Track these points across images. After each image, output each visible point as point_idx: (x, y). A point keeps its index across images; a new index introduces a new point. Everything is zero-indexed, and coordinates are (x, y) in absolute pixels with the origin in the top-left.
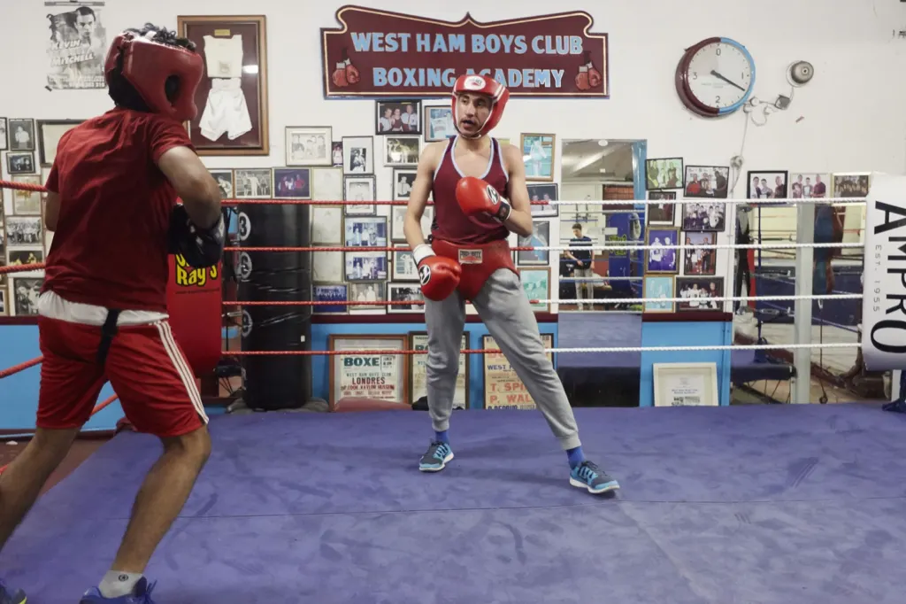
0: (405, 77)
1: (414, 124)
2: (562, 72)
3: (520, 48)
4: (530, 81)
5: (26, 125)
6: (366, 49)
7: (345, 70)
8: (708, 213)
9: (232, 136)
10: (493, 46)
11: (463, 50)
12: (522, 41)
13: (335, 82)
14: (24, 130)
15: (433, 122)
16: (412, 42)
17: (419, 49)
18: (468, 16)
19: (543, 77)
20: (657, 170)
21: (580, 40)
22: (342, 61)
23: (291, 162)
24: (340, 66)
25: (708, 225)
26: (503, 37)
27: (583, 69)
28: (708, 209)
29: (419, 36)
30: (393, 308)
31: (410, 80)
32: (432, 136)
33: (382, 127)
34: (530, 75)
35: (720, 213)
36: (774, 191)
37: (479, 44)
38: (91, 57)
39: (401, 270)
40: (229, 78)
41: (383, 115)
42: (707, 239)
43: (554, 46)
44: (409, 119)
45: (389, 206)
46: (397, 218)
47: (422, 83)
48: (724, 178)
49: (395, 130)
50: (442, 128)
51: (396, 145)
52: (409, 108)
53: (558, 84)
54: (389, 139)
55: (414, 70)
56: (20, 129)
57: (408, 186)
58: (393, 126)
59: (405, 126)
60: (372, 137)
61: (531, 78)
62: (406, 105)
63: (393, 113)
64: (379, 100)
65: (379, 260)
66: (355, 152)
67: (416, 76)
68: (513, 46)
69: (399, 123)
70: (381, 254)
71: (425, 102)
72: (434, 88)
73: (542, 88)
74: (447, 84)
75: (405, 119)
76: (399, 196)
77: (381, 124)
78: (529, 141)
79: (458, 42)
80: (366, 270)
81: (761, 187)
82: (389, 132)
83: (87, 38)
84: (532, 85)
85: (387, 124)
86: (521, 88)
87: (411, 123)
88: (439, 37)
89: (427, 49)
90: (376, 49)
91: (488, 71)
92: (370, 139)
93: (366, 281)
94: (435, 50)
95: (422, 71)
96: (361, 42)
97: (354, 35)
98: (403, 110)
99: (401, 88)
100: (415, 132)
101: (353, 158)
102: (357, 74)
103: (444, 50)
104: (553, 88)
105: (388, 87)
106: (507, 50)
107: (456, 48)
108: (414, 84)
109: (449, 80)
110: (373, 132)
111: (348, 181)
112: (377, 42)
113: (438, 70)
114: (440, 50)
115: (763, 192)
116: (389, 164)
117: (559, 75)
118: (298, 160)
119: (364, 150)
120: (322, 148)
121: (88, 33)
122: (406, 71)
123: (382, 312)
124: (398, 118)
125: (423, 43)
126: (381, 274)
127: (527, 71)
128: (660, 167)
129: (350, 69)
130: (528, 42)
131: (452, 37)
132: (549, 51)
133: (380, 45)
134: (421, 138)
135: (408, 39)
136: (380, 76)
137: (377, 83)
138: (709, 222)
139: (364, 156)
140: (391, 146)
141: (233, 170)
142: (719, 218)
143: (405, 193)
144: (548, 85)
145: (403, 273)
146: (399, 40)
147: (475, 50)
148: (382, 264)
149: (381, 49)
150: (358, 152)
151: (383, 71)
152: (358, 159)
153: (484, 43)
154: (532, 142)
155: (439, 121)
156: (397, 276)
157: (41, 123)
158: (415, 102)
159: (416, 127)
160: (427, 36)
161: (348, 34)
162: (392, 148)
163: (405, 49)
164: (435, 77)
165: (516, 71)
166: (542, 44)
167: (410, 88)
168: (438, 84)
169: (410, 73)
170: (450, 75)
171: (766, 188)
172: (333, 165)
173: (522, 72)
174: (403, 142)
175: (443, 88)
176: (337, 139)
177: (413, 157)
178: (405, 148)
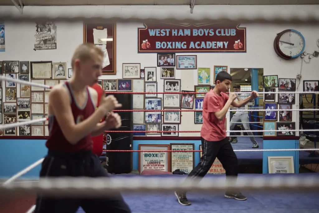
0: (167, 45)
1: (172, 62)
2: (227, 42)
3: (211, 34)
4: (215, 46)
5: (26, 63)
6: (154, 35)
7: (146, 43)
8: (288, 97)
9: (103, 67)
10: (201, 33)
11: (189, 35)
12: (212, 31)
13: (142, 47)
14: (25, 65)
15: (180, 62)
16: (170, 33)
17: (173, 35)
19: (220, 44)
20: (268, 80)
21: (235, 30)
22: (145, 40)
23: (124, 77)
24: (144, 42)
25: (288, 102)
26: (205, 30)
27: (236, 42)
28: (288, 95)
29: (173, 30)
30: (164, 134)
31: (169, 46)
32: (179, 67)
33: (160, 64)
34: (215, 43)
35: (293, 97)
36: (314, 88)
37: (196, 33)
38: (51, 37)
39: (167, 119)
40: (102, 45)
41: (160, 59)
42: (288, 107)
43: (224, 33)
44: (170, 60)
45: (162, 94)
46: (166, 99)
47: (174, 47)
48: (294, 83)
49: (165, 64)
50: (183, 64)
51: (165, 71)
52: (170, 56)
53: (226, 47)
54: (162, 68)
55: (171, 43)
56: (24, 65)
57: (170, 86)
58: (164, 63)
59: (169, 63)
60: (156, 67)
61: (215, 45)
62: (169, 55)
63: (164, 58)
64: (158, 53)
65: (158, 115)
66: (149, 73)
67: (172, 45)
68: (209, 33)
69: (166, 62)
70: (159, 113)
71: (177, 54)
72: (178, 49)
73: (220, 48)
74: (183, 47)
75: (169, 60)
76: (166, 90)
77: (159, 62)
78: (217, 69)
79: (187, 32)
80: (153, 119)
81: (309, 86)
82: (163, 65)
83: (50, 30)
84: (216, 47)
85: (162, 62)
86: (211, 49)
87: (171, 62)
88: (181, 31)
89: (176, 35)
90: (157, 35)
91: (199, 42)
92: (155, 68)
93: (153, 123)
94: (179, 35)
95: (174, 43)
96: (152, 33)
97: (149, 30)
98: (168, 57)
99: (166, 49)
100: (172, 65)
101: (148, 75)
102: (150, 45)
103: (182, 35)
104: (224, 48)
105: (161, 49)
106: (206, 35)
107: (187, 34)
108: (171, 47)
109: (184, 46)
110: (156, 66)
111: (147, 84)
112: (158, 32)
113: (180, 42)
114: (181, 35)
115: (309, 89)
116: (163, 78)
117: (226, 44)
118: (127, 76)
119: (153, 72)
120: (137, 72)
121: (50, 28)
122: (168, 43)
123: (160, 136)
124: (166, 60)
125: (174, 33)
126: (159, 121)
127: (214, 42)
128: (269, 79)
129: (148, 43)
130: (215, 31)
131: (185, 30)
132: (223, 34)
133: (159, 34)
134: (175, 68)
135: (169, 31)
136: (158, 45)
137: (157, 47)
138: (289, 100)
139: (153, 75)
140: (163, 71)
141: (102, 80)
142: (293, 99)
143: (169, 89)
144: (222, 47)
145: (168, 120)
146: (166, 32)
147: (194, 35)
148: (159, 116)
149: (159, 35)
150: (151, 73)
151: (160, 43)
152: (151, 76)
153: (198, 32)
154: (218, 69)
155: (182, 61)
156: (165, 121)
157: (32, 63)
158: (173, 54)
159: (173, 63)
160: (176, 30)
162: (164, 72)
163: (168, 35)
164: (178, 45)
165: (210, 42)
166: (220, 32)
167: (169, 49)
168: (179, 47)
169: (169, 44)
170: (184, 44)
171: (311, 87)
172: (141, 78)
173: (212, 43)
174: (168, 69)
175: (182, 49)
176: (142, 68)
177: (172, 75)
178: (169, 72)
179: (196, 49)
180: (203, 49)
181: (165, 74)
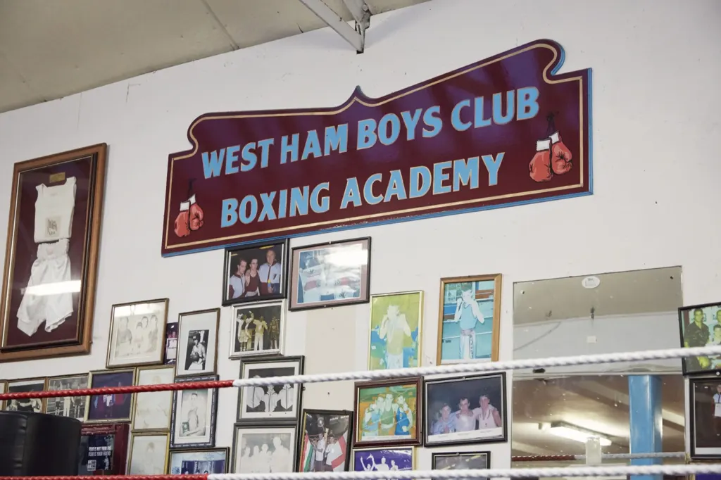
0: (261, 206)
1: (276, 281)
2: (500, 156)
3: (431, 128)
4: (445, 183)
6: (217, 173)
7: (189, 211)
9: (51, 326)
10: (389, 134)
11: (343, 149)
12: (434, 114)
13: (176, 231)
16: (275, 150)
17: (283, 160)
18: (357, 92)
19: (466, 171)
20: (705, 329)
21: (534, 92)
22: (186, 199)
23: (113, 363)
24: (184, 206)
26: (406, 115)
27: (542, 145)
29: (284, 140)
31: (268, 212)
32: (301, 300)
33: (232, 291)
34: (445, 171)
37: (370, 134)
40: (58, 241)
41: (234, 272)
43: (488, 113)
44: (270, 274)
46: (243, 453)
47: (283, 213)
49: (250, 294)
50: (316, 284)
51: (249, 321)
53: (493, 180)
54: (239, 312)
55: (273, 194)
58: (247, 289)
59: (263, 286)
60: (218, 310)
61: (447, 177)
63: (248, 267)
64: (229, 248)
67: (276, 204)
68: (421, 125)
69: (255, 282)
71: (295, 242)
72: (299, 219)
73: (465, 192)
74: (316, 208)
76: (249, 410)
77: (231, 287)
78: (454, 293)
79: (337, 138)
82: (243, 299)
84: (447, 189)
85: (238, 285)
86: (430, 198)
87: (272, 281)
88: (312, 135)
89: (294, 158)
90: (230, 170)
91: (378, 177)
92: (215, 314)
94: (304, 157)
95: (284, 193)
96: (211, 167)
97: (205, 156)
98: (262, 261)
99: (255, 226)
100: (277, 296)
102: (201, 216)
103: (317, 154)
104: (484, 189)
105: (239, 227)
106: (411, 136)
107: (334, 148)
108: (272, 216)
109: (320, 203)
110: (218, 304)
112: (231, 161)
113: (306, 189)
114: (311, 155)
116: (238, 354)
117: (494, 164)
119: (207, 333)
122: (264, 196)
124: (253, 275)
125: (289, 149)
127: (439, 167)
128: (710, 322)
129: (195, 210)
130: (445, 115)
131: (329, 130)
132: (480, 122)
133: (235, 164)
134: (284, 304)
135: (271, 146)
136: (230, 211)
137: (224, 223)
139: (205, 344)
140: (241, 322)
143: (257, 404)
144: (475, 185)
146: (258, 152)
147: (361, 145)
149: (236, 170)
150: (198, 337)
151: (234, 202)
152: (198, 349)
153: (376, 132)
154: (459, 294)
155: (312, 272)
158: (278, 243)
159: (278, 285)
160: (296, 137)
161: (198, 157)
162: (243, 328)
163: (265, 163)
164: (301, 200)
165: (423, 170)
166: (467, 115)
167: (267, 224)
168: (304, 212)
169: (267, 199)
170: (323, 193)
173: (431, 170)
174: (258, 313)
175: (312, 216)
176: (172, 319)
177: (271, 337)
178: (260, 325)
179: (366, 208)
180: (395, 203)
181: (245, 336)
